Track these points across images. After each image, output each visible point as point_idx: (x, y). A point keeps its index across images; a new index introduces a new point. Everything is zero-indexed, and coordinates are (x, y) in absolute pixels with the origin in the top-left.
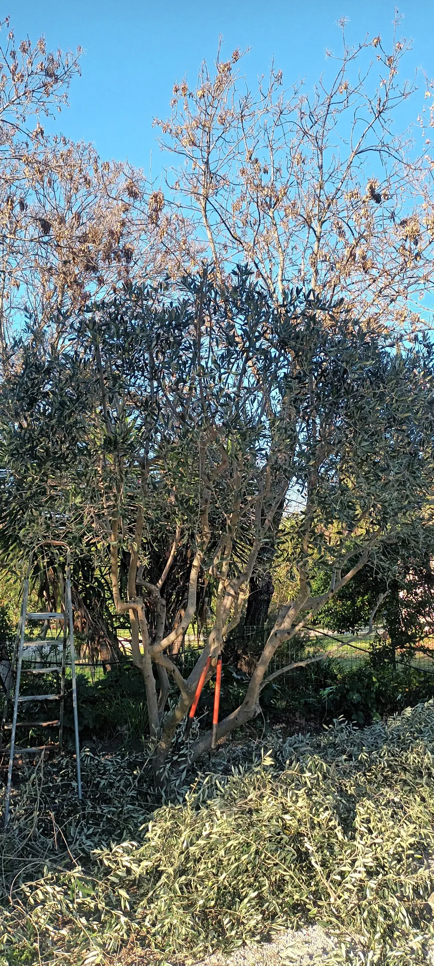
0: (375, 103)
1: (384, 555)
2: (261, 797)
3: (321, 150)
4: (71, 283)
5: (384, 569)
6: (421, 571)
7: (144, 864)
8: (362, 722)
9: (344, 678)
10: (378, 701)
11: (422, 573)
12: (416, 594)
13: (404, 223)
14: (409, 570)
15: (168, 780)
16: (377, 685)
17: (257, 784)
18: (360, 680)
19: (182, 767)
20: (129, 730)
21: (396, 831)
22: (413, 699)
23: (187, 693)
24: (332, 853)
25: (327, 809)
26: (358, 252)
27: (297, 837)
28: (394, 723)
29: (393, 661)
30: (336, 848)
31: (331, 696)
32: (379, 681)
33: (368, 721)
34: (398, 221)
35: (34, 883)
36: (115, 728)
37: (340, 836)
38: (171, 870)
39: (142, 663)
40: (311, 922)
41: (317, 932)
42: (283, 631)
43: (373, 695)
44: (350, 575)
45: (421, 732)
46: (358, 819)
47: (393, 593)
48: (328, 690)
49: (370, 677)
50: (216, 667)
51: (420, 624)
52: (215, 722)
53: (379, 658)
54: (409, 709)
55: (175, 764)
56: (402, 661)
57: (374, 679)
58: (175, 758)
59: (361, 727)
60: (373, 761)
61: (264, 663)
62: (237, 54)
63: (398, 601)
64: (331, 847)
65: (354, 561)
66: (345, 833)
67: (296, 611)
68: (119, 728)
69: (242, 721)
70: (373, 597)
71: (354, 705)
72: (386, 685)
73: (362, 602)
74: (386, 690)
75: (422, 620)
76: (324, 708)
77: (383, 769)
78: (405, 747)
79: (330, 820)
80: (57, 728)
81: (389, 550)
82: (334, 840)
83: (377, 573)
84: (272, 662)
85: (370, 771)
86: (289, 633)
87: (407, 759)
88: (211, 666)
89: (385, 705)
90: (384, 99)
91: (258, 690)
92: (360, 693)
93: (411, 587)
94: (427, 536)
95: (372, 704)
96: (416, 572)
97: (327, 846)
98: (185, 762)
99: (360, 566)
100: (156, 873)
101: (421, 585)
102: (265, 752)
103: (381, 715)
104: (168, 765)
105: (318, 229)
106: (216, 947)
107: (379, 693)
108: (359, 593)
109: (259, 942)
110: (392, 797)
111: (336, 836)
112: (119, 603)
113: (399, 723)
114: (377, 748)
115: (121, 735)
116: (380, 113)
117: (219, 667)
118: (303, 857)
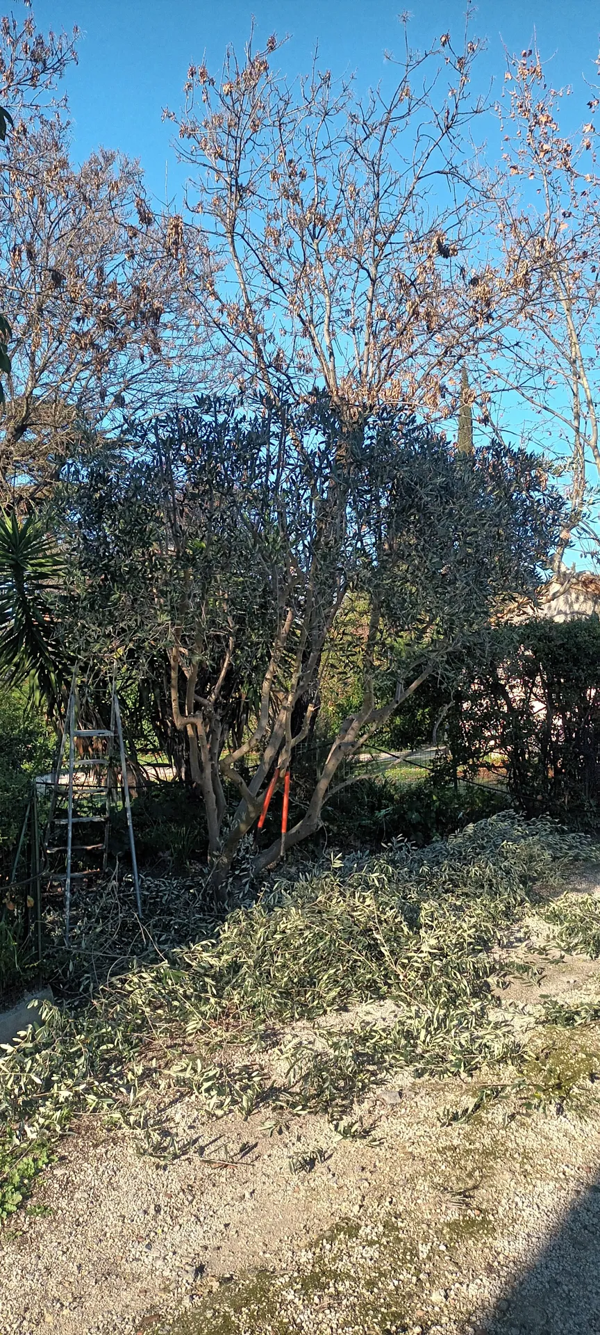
0: (443, 115)
1: (450, 665)
2: (330, 899)
3: (378, 175)
4: (86, 344)
5: (448, 678)
6: (487, 680)
7: (225, 957)
8: (420, 842)
9: (402, 797)
10: (438, 822)
11: (488, 682)
12: (481, 705)
13: (474, 282)
14: (474, 679)
15: (230, 894)
16: (437, 804)
17: (326, 888)
18: (419, 798)
19: (244, 881)
20: (172, 856)
21: (457, 925)
22: (474, 817)
23: (254, 805)
24: (399, 944)
25: (391, 908)
26: (422, 310)
27: (367, 932)
28: (455, 840)
29: (455, 779)
30: (403, 940)
31: (388, 817)
32: (439, 800)
33: (428, 840)
34: (468, 278)
35: (123, 977)
36: (156, 855)
37: (406, 929)
38: (251, 962)
39: (201, 779)
40: (383, 998)
41: (389, 1003)
42: (347, 744)
43: (433, 815)
44: (414, 685)
45: (483, 848)
46: (423, 913)
47: (456, 704)
48: (383, 812)
49: (429, 796)
50: (283, 779)
51: (485, 738)
52: (283, 831)
53: (440, 775)
54: (471, 825)
55: (238, 878)
56: (465, 777)
57: (435, 798)
58: (237, 872)
59: (421, 847)
60: (433, 875)
61: (326, 776)
62: (272, 41)
63: (461, 713)
64: (397, 939)
65: (418, 670)
66: (411, 928)
67: (359, 723)
68: (161, 854)
69: (304, 835)
70: (434, 709)
71: (413, 825)
72: (446, 804)
73: (423, 714)
74: (447, 809)
75: (487, 734)
76: (381, 830)
77: (444, 882)
78: (466, 861)
79: (396, 917)
80: (102, 852)
81: (455, 659)
82: (400, 934)
83: (441, 683)
84: (335, 775)
85: (431, 884)
86: (353, 746)
87: (468, 872)
88: (279, 777)
89: (445, 825)
90: (453, 111)
91: (320, 803)
92: (420, 813)
93: (475, 698)
94: (493, 645)
95: (432, 824)
96: (481, 681)
97: (394, 937)
98: (245, 876)
99: (425, 676)
100: (235, 967)
101: (487, 695)
102: (335, 856)
103: (442, 835)
104: (231, 879)
105: (372, 270)
106: (302, 1016)
107: (440, 812)
108: (419, 705)
109: (337, 1010)
110: (454, 902)
111: (402, 931)
112: (180, 717)
113: (460, 840)
114: (438, 863)
115: (164, 861)
116: (448, 128)
117: (287, 778)
118: (373, 947)
